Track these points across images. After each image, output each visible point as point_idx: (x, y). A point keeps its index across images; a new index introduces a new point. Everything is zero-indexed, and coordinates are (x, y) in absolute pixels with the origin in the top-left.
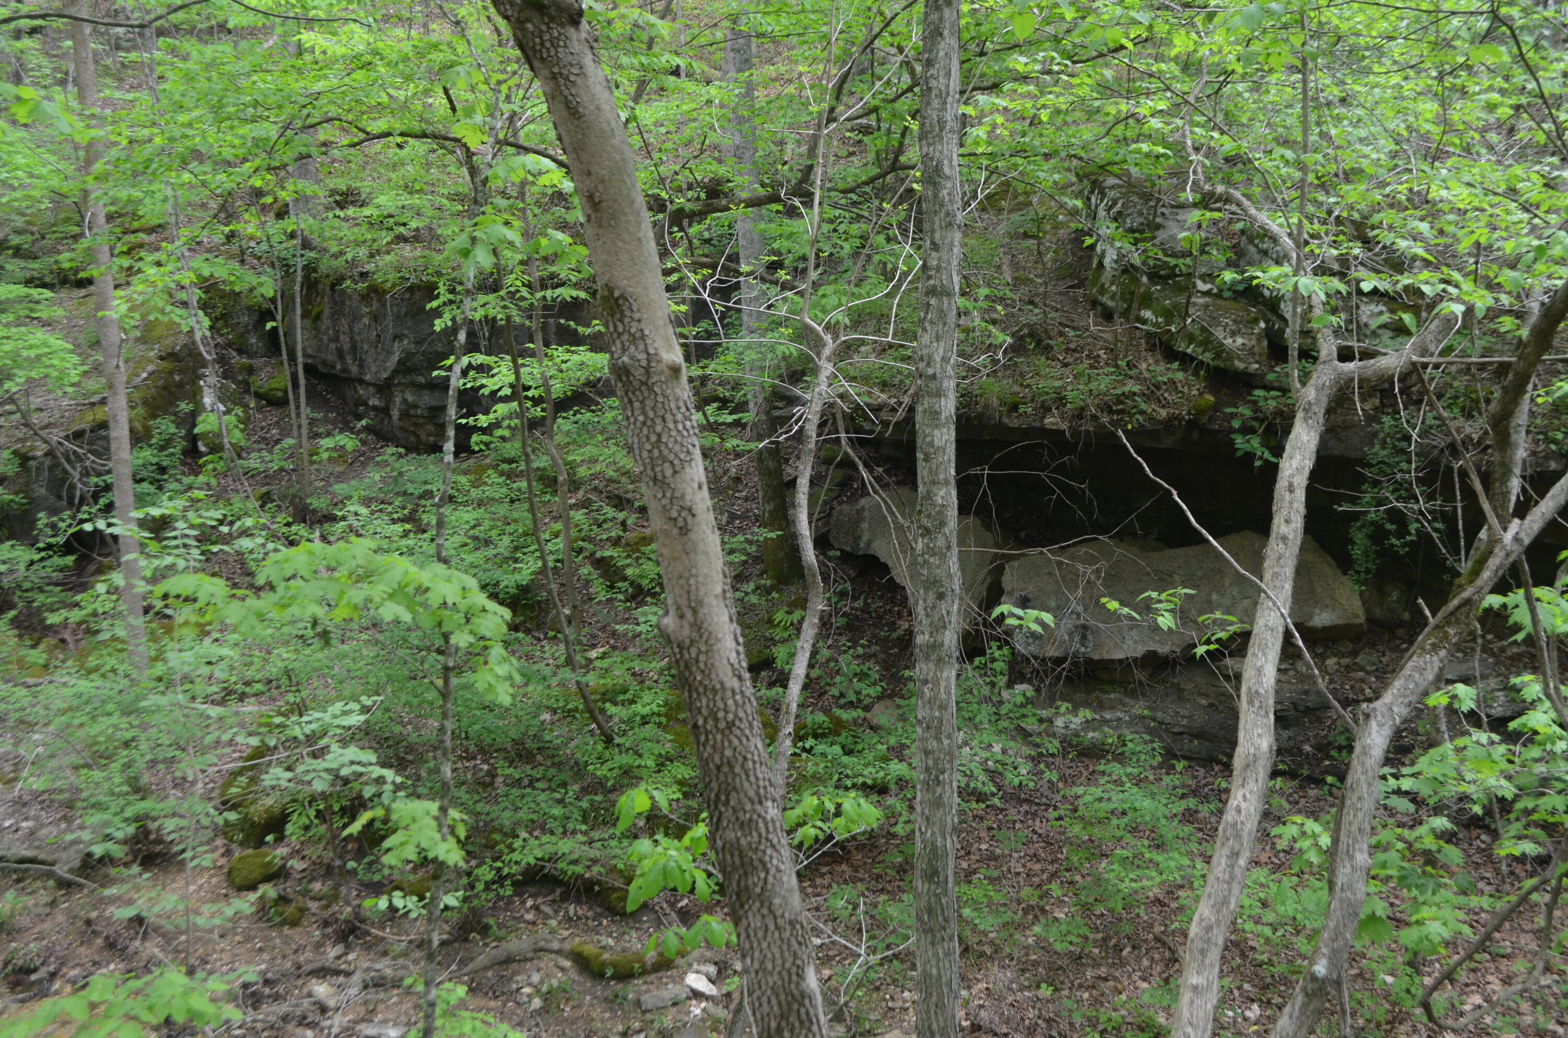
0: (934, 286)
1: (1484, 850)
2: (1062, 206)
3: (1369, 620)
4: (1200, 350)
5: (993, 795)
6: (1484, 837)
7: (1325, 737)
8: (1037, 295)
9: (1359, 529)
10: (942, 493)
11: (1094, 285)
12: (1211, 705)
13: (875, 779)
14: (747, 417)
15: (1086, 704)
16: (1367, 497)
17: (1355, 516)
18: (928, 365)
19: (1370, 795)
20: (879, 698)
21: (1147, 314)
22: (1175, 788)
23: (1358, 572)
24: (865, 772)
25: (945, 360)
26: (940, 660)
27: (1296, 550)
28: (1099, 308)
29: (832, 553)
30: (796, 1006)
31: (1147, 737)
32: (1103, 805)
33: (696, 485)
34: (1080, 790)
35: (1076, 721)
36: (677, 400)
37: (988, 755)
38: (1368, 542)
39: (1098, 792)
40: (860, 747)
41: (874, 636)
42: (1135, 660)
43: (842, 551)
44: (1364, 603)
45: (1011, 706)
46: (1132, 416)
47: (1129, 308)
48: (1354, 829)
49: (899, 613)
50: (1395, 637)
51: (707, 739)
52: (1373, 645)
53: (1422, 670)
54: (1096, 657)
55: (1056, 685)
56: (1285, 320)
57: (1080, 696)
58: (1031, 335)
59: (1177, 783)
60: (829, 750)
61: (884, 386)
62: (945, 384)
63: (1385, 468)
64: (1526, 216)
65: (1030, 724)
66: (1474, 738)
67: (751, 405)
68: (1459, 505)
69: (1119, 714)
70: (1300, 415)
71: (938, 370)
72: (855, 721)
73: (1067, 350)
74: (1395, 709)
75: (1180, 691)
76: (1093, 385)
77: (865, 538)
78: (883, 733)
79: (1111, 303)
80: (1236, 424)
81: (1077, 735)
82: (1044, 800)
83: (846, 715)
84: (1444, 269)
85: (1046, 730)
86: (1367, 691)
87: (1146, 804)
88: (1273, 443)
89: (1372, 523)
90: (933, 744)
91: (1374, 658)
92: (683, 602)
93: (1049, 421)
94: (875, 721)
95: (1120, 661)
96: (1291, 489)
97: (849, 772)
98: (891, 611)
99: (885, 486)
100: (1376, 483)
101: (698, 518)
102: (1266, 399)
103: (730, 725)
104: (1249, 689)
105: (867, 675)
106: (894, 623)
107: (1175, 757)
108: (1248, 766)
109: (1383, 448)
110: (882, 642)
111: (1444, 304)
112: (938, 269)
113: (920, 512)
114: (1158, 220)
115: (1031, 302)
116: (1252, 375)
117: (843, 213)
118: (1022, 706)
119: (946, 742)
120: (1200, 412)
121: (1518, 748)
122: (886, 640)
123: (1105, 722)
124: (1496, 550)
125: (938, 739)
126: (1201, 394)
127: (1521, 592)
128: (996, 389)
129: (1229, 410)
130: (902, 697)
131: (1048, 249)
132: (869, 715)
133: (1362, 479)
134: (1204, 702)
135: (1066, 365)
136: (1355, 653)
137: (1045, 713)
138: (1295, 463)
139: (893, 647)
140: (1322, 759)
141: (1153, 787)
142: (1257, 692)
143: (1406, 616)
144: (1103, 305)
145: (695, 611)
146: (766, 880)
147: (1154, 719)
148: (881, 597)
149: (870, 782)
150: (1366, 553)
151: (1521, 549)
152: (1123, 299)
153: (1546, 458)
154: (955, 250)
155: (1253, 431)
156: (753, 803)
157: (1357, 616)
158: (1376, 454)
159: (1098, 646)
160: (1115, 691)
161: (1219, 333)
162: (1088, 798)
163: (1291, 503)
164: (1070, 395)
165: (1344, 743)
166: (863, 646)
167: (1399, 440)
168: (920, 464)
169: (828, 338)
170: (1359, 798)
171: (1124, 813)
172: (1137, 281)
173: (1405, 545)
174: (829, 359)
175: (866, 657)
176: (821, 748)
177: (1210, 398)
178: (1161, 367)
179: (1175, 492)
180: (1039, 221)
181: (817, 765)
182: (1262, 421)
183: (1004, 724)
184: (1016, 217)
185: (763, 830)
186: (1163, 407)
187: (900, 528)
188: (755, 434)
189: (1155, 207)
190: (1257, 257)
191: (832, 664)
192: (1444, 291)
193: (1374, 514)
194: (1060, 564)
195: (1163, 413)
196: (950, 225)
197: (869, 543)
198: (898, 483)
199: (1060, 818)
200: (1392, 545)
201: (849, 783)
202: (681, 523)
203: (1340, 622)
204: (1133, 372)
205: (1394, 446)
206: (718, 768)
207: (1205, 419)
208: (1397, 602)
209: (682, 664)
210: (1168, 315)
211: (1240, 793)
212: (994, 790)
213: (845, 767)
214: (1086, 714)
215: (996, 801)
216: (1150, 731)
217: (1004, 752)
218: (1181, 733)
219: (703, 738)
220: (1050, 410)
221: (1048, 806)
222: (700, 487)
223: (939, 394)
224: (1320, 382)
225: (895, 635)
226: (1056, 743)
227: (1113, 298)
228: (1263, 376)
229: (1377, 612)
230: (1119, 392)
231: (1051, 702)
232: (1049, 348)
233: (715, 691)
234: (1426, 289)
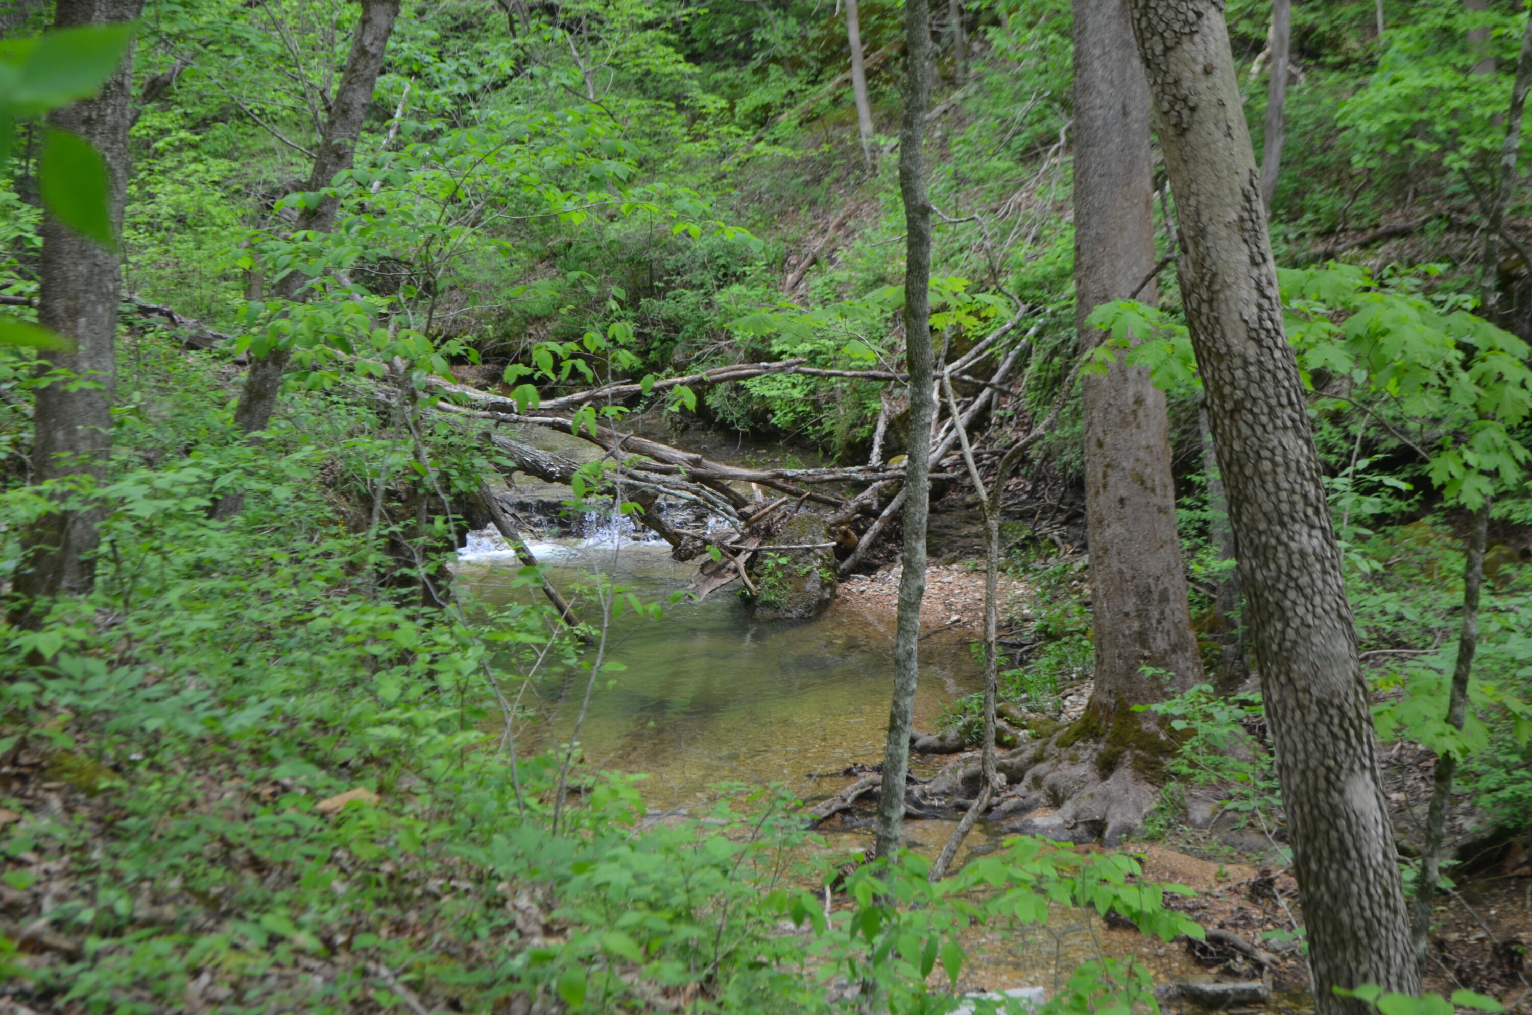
30: (1323, 826)
103: (1239, 406)
146: (1283, 632)
156: (1270, 522)
185: (1283, 563)
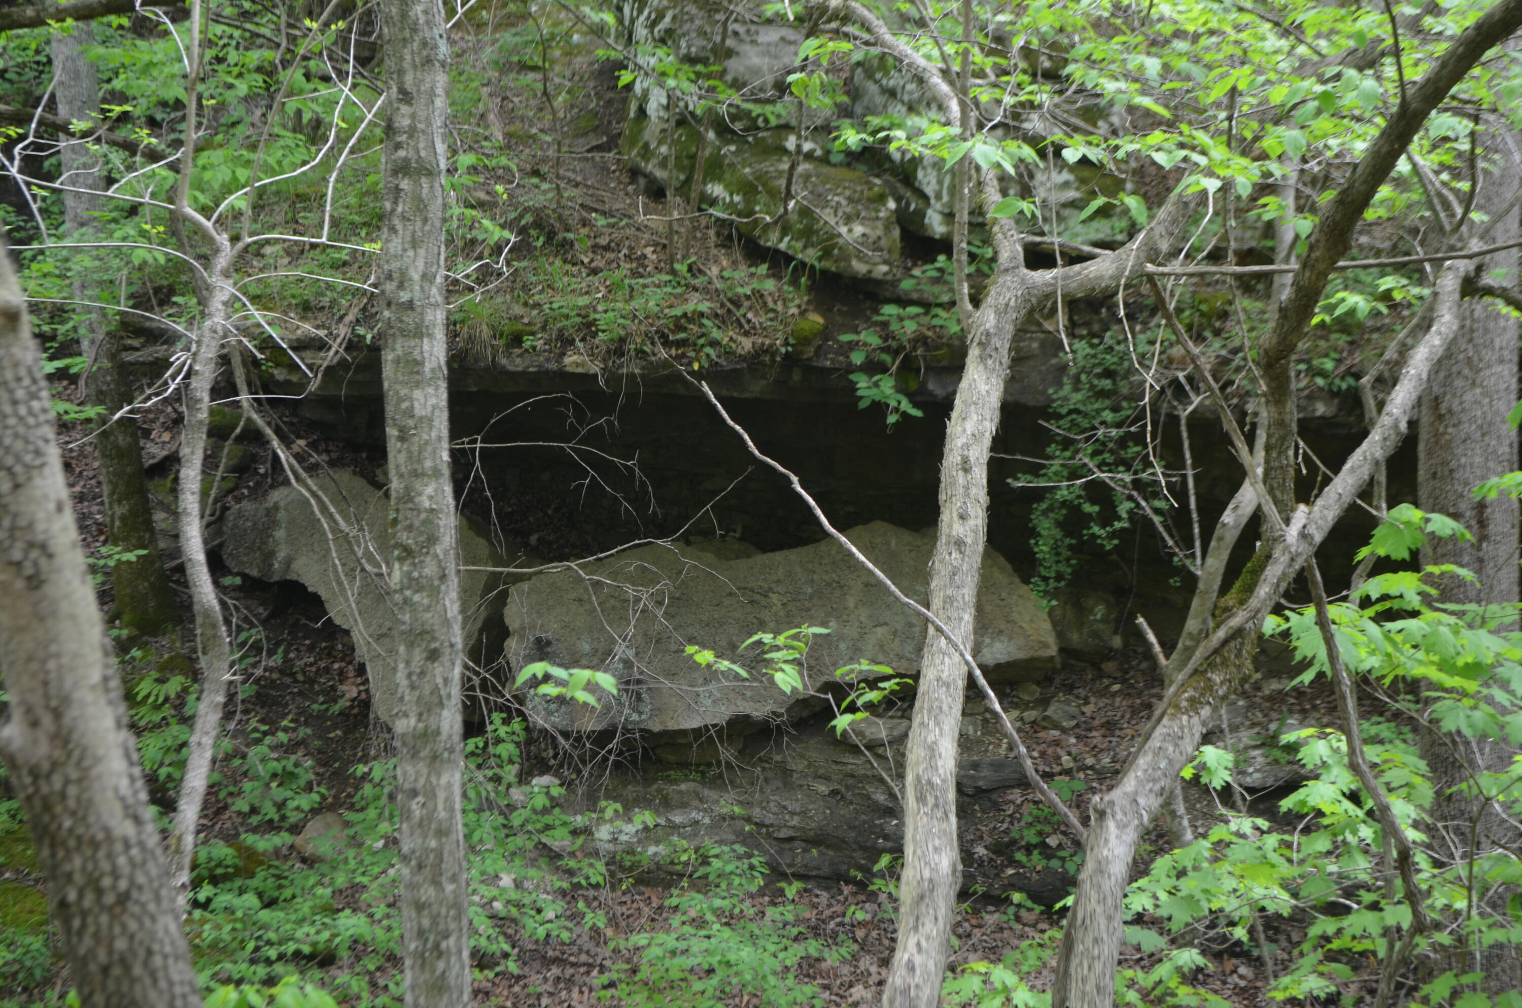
0: (406, 160)
1: (1244, 990)
2: (580, 19)
3: (1062, 650)
4: (799, 245)
5: (506, 955)
6: (1242, 970)
7: (1006, 832)
8: (545, 160)
9: (1045, 513)
10: (429, 490)
11: (633, 143)
12: (834, 793)
13: (314, 944)
14: (78, 364)
15: (644, 802)
16: (1056, 465)
17: (1038, 494)
18: (401, 286)
19: (1111, 935)
20: (315, 811)
21: (716, 190)
22: (785, 924)
23: (1045, 579)
24: (299, 934)
25: (428, 278)
26: (435, 757)
27: (977, 560)
28: (642, 181)
29: (227, 581)
31: (740, 849)
32: (679, 961)
33: (52, 506)
34: (641, 939)
35: (629, 830)
36: (16, 365)
37: (495, 892)
38: (1058, 533)
39: (670, 941)
40: (287, 893)
41: (302, 711)
42: (720, 731)
43: (245, 576)
44: (1055, 624)
45: (526, 813)
46: (699, 349)
47: (688, 180)
48: (1090, 987)
49: (341, 672)
50: (1101, 675)
51: (84, 926)
52: (1069, 688)
53: (1177, 739)
54: (656, 727)
55: (600, 776)
56: (925, 197)
57: (631, 790)
58: (538, 224)
59: (790, 917)
60: (237, 902)
61: (306, 309)
62: (429, 317)
63: (1080, 419)
64: (1284, 44)
65: (559, 840)
66: (1233, 827)
67: (85, 345)
68: (1190, 473)
69: (694, 815)
70: (974, 352)
71: (417, 294)
72: (277, 852)
73: (595, 248)
74: (1142, 801)
75: (786, 773)
76: (637, 303)
77: (281, 555)
78: (324, 868)
79: (660, 174)
80: (858, 358)
81: (631, 852)
82: (583, 958)
83: (263, 843)
84: (1184, 127)
85: (582, 848)
86: (1065, 758)
87: (746, 954)
88: (913, 386)
89: (1064, 504)
90: (428, 893)
91: (1072, 709)
92: (36, 699)
93: (573, 361)
94: (309, 850)
95: (697, 732)
96: (966, 468)
97: (272, 935)
98: (327, 670)
99: (312, 469)
100: (1067, 443)
101: (58, 561)
102: (901, 319)
104: (918, 778)
105: (292, 776)
106: (333, 688)
107: (783, 876)
108: (922, 897)
109: (1076, 389)
110: (317, 720)
111: (1187, 180)
112: (412, 132)
113: (395, 521)
114: (729, 42)
115: (536, 173)
116: (879, 283)
117: (229, 30)
118: (545, 811)
119: (449, 888)
120: (804, 341)
121: (1296, 838)
122: (322, 716)
123: (674, 828)
124: (1277, 553)
125: (436, 883)
126: (803, 313)
127: (1310, 611)
128: (486, 312)
129: (845, 338)
130: (352, 807)
131: (559, 87)
132: (298, 840)
133: (1047, 437)
134: (823, 789)
135: (594, 272)
136: (1044, 702)
137: (579, 820)
138: (970, 427)
139: (335, 728)
140: (1003, 867)
141: (753, 927)
142: (929, 782)
143: (1117, 642)
144: (647, 175)
145: (57, 714)
147: (748, 820)
148: (311, 649)
149: (306, 949)
150: (1056, 550)
151: (1311, 550)
152: (679, 167)
153: (1311, 398)
154: (439, 102)
155: (883, 369)
157: (1046, 646)
158: (1066, 399)
159: (657, 711)
160: (686, 779)
161: (827, 216)
162: (655, 951)
163: (967, 488)
164: (603, 319)
165: (1035, 840)
166: (286, 730)
167: (1099, 376)
168: (393, 446)
169: (223, 239)
170: (1096, 941)
171: (711, 971)
172: (699, 139)
173: (1113, 535)
174: (226, 274)
175: (289, 749)
176: (224, 899)
177: (816, 319)
178: (742, 272)
179: (795, 479)
180: (545, 44)
181: (218, 927)
182: (896, 353)
183: (519, 841)
184: (507, 37)
186: (746, 334)
187: (343, 539)
188: (92, 391)
189: (725, 24)
190: (879, 99)
191: (237, 762)
192: (1185, 159)
193: (1067, 490)
194: (597, 585)
195: (747, 344)
196: (428, 61)
197: (288, 562)
198: (332, 464)
199: (612, 985)
200: (1094, 536)
201: (273, 953)
202: (29, 571)
203: (1021, 655)
204: (698, 282)
205: (1092, 387)
206: (105, 970)
207: (810, 352)
208: (1104, 620)
209: (37, 803)
210: (749, 189)
211: (912, 941)
212: (507, 947)
213: (265, 927)
214: (645, 817)
215: (512, 966)
216: (744, 839)
217: (518, 885)
218: (790, 839)
219: (76, 923)
220: (572, 342)
221: (591, 966)
222: (60, 508)
223: (420, 332)
224: (1002, 301)
225: (336, 708)
226: (601, 866)
227: (663, 164)
228: (895, 283)
229: (1075, 638)
230: (678, 312)
231: (591, 802)
232: (567, 245)
233: (95, 845)
234: (1160, 158)
